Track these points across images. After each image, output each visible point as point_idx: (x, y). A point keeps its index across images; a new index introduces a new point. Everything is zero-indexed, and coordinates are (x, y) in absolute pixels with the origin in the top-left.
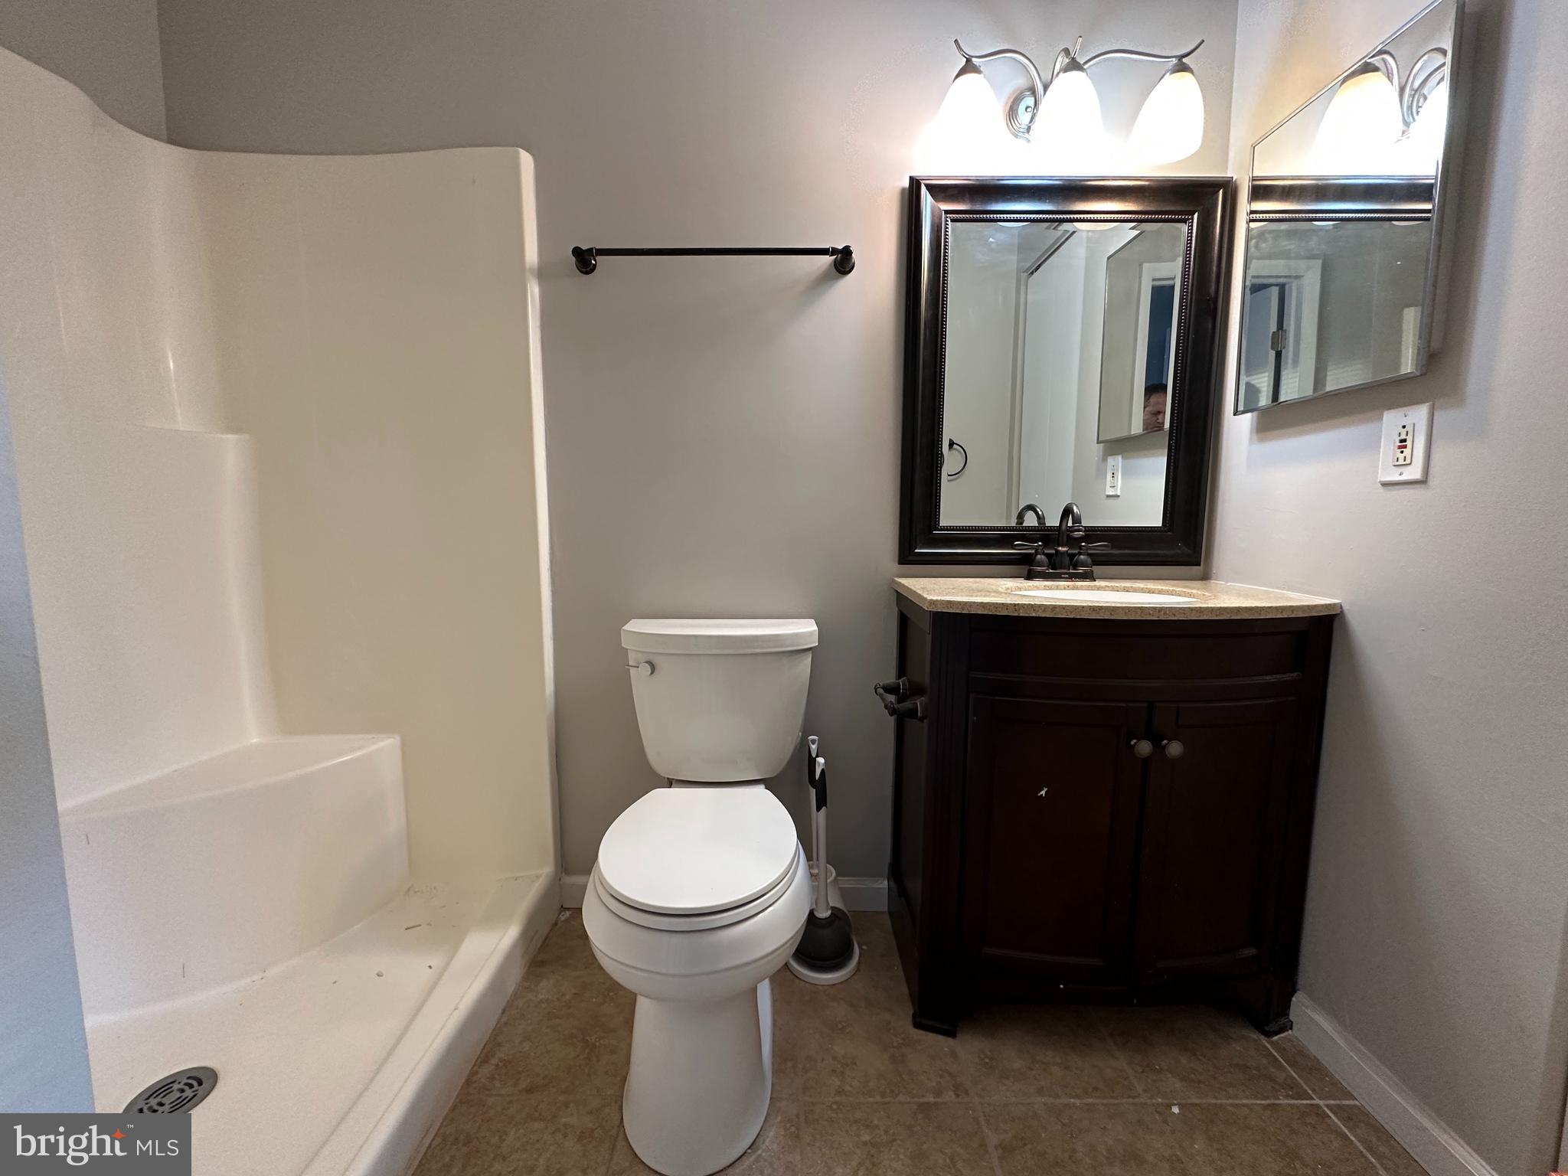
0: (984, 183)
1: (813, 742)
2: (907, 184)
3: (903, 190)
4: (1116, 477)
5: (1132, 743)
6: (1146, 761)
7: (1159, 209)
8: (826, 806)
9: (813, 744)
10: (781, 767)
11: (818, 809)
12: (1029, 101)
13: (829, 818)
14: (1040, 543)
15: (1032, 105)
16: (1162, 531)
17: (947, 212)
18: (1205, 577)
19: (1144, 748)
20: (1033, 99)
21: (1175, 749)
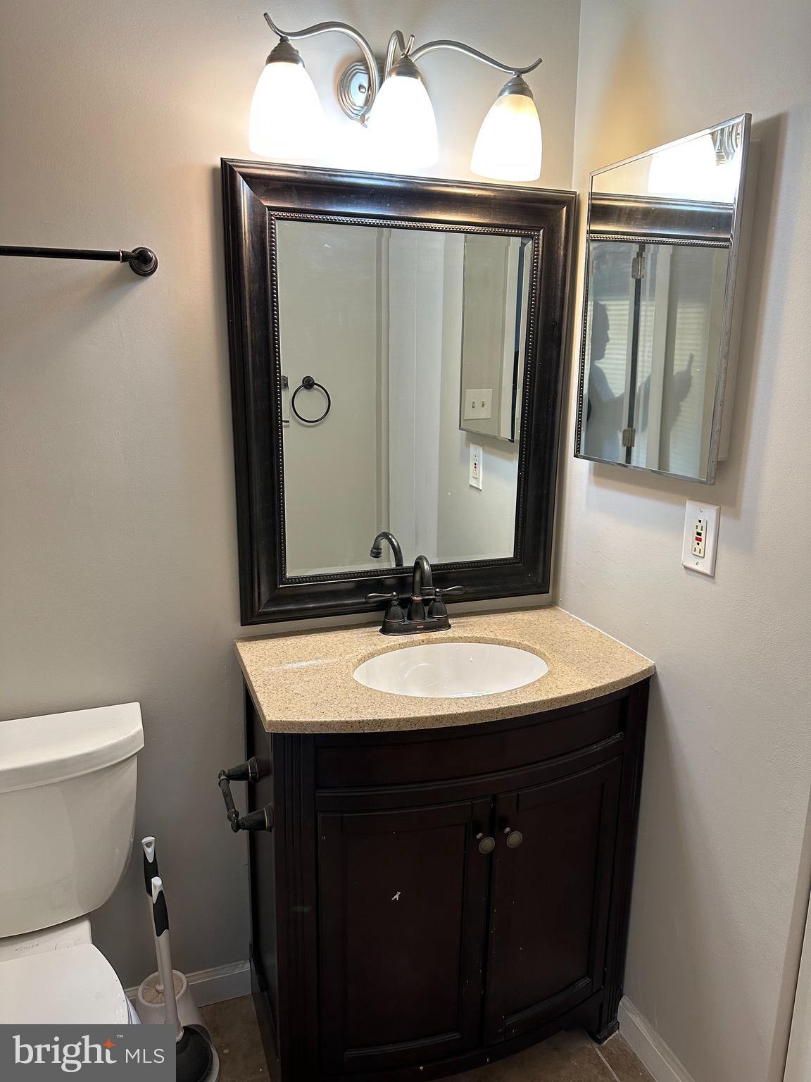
0: (314, 177)
1: (148, 845)
2: (219, 164)
3: (214, 170)
4: (477, 469)
5: (478, 837)
6: (491, 855)
7: (505, 223)
8: (168, 929)
9: (148, 847)
10: (110, 892)
11: (158, 935)
12: (362, 79)
13: (170, 937)
14: (394, 593)
15: (366, 85)
16: (514, 563)
17: (270, 209)
18: (552, 604)
19: (488, 844)
20: (366, 76)
21: (515, 838)
